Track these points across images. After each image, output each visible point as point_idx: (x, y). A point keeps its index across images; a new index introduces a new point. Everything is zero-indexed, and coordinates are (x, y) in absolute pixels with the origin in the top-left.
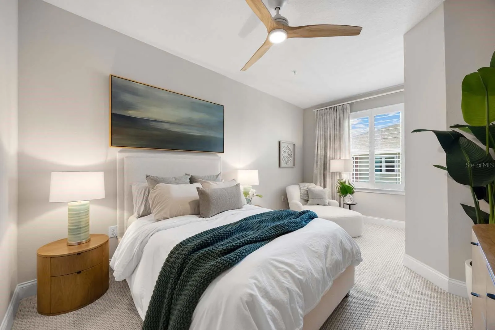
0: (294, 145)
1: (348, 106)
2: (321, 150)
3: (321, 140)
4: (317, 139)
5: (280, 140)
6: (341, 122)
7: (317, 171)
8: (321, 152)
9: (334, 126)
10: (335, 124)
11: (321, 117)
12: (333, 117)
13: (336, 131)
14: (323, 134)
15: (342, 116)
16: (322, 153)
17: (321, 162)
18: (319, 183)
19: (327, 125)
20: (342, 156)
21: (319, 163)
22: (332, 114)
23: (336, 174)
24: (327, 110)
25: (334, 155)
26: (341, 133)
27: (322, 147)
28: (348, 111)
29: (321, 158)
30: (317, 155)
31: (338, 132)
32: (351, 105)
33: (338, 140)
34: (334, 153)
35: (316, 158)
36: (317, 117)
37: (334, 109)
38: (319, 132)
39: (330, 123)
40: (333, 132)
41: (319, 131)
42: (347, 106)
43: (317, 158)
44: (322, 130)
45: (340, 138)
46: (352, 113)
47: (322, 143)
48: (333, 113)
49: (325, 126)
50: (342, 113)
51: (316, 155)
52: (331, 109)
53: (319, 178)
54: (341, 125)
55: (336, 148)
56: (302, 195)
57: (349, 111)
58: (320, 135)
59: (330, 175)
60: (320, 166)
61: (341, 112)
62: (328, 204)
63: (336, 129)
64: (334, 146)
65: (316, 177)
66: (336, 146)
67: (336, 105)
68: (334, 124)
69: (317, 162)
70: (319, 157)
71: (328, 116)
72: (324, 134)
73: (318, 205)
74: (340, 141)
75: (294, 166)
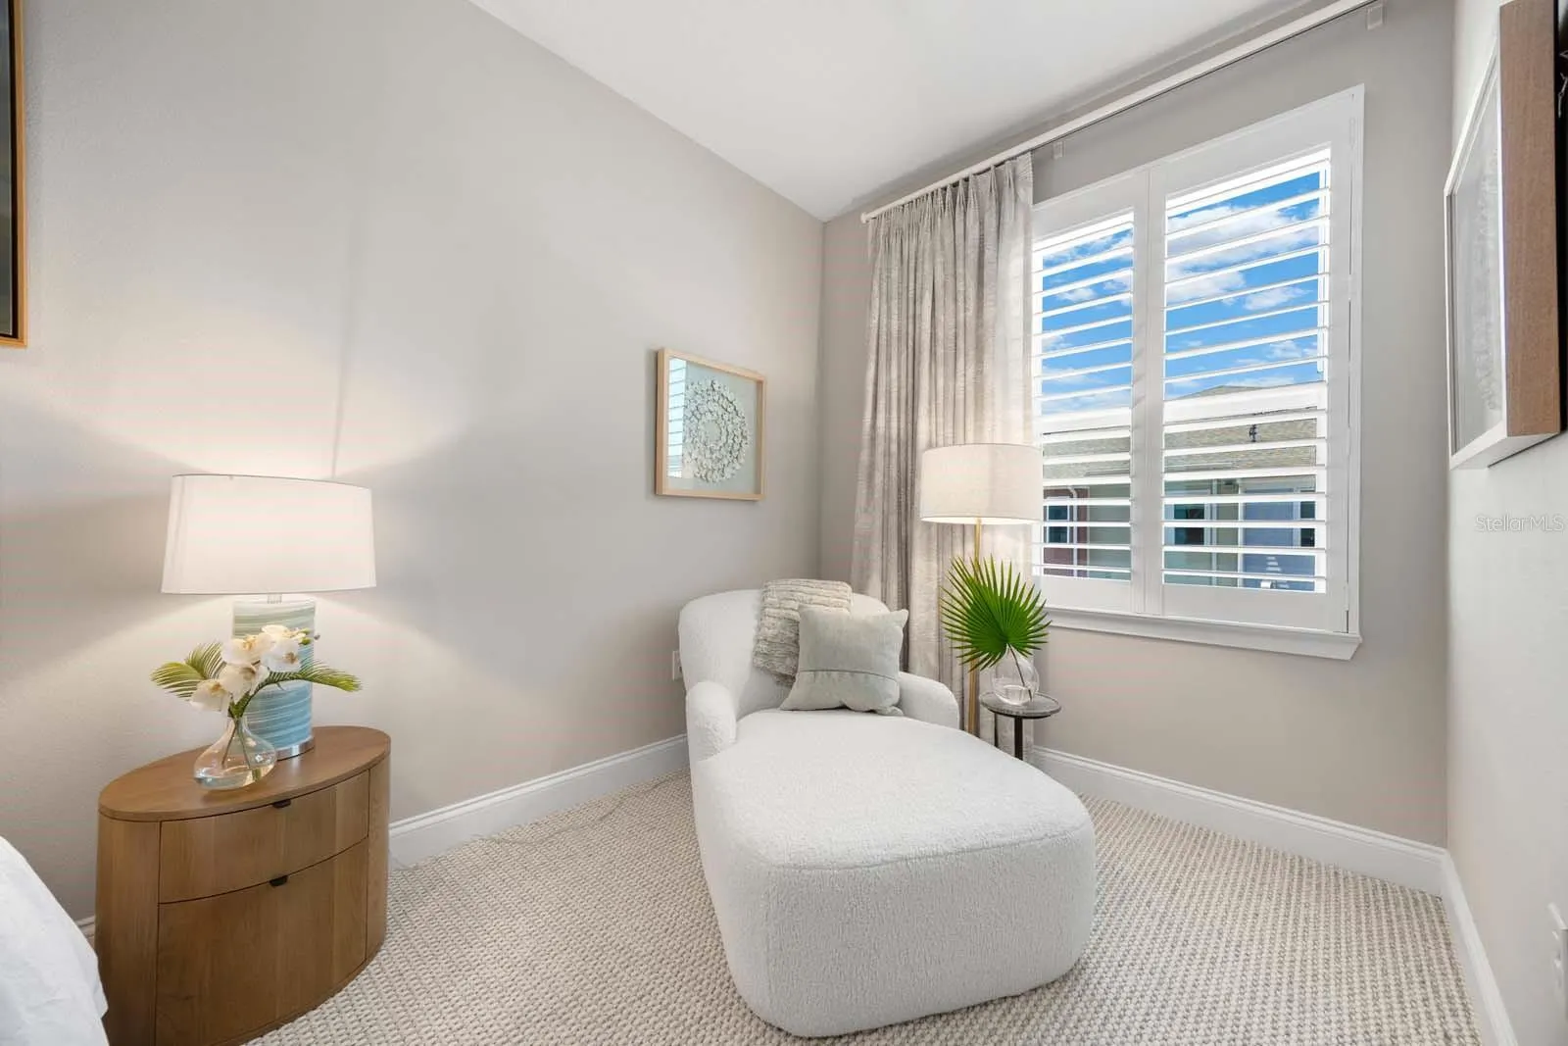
0: (760, 384)
1: (1025, 168)
2: (888, 410)
3: (889, 360)
4: (873, 357)
5: (655, 348)
6: (989, 254)
7: (869, 520)
8: (889, 423)
9: (950, 280)
10: (960, 270)
11: (895, 243)
12: (948, 240)
13: (961, 304)
14: (899, 331)
15: (991, 221)
16: (894, 424)
17: (887, 475)
18: (875, 582)
19: (919, 281)
21: (879, 478)
22: (943, 223)
23: (958, 533)
24: (921, 206)
26: (989, 312)
27: (894, 396)
28: (1021, 192)
29: (888, 454)
30: (873, 439)
31: (971, 313)
32: (1041, 158)
33: (972, 353)
35: (865, 456)
36: (876, 251)
38: (884, 321)
39: (935, 269)
40: (945, 319)
41: (883, 316)
42: (1020, 168)
43: (872, 454)
44: (895, 311)
45: (980, 349)
46: (1044, 205)
47: (894, 376)
48: (948, 217)
49: (912, 284)
50: (994, 210)
51: (866, 438)
52: (940, 198)
53: (879, 558)
54: (988, 271)
55: (960, 397)
56: (763, 647)
57: (1026, 193)
58: (889, 334)
59: (929, 538)
60: (886, 493)
61: (990, 205)
62: (898, 705)
63: (961, 298)
64: (951, 384)
65: (867, 551)
66: (960, 384)
67: (965, 173)
68: (950, 271)
69: (871, 477)
70: (880, 449)
71: (925, 234)
72: (904, 331)
73: (843, 708)
74: (979, 361)
75: (758, 491)
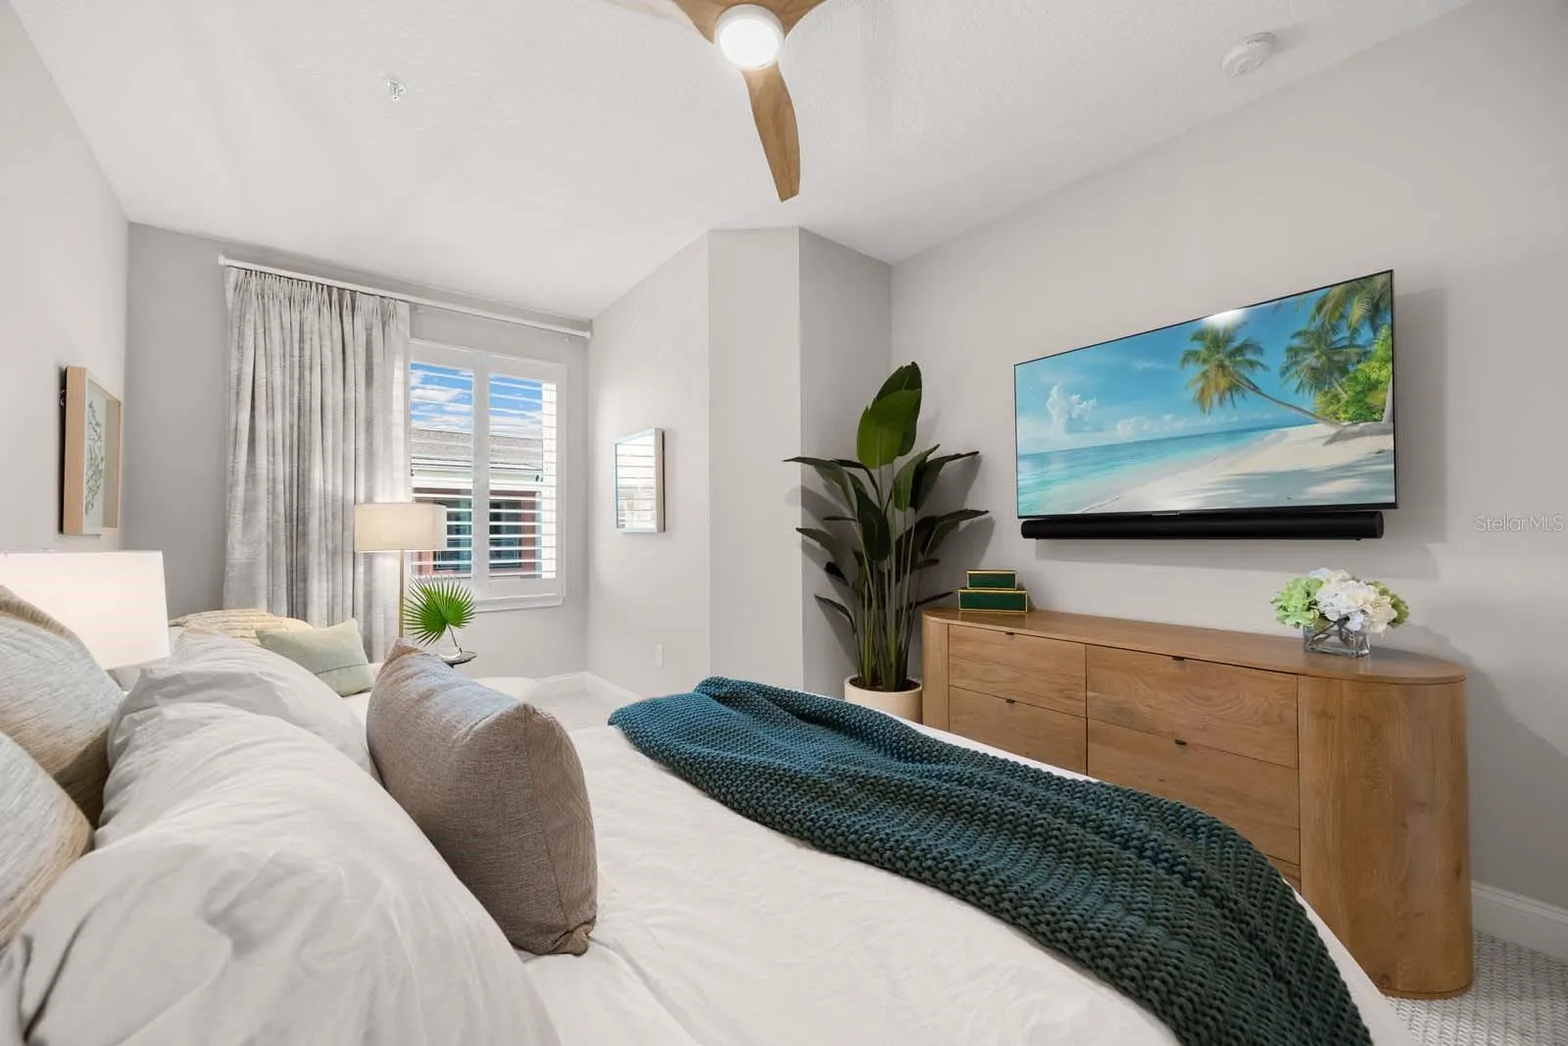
0: (116, 405)
1: (404, 312)
2: (273, 454)
3: (271, 409)
4: (249, 401)
6: (377, 359)
8: (273, 464)
9: (340, 363)
10: (351, 361)
11: (273, 307)
12: (336, 328)
13: (352, 386)
14: (284, 388)
15: (377, 335)
16: (280, 467)
17: (272, 508)
19: (307, 353)
20: (379, 488)
21: (262, 514)
22: (330, 314)
24: (304, 288)
25: (340, 481)
26: (379, 401)
27: (280, 441)
28: (402, 326)
29: (271, 493)
31: (362, 396)
32: (415, 310)
33: (362, 425)
34: (340, 475)
37: (342, 302)
39: (323, 348)
40: (334, 392)
42: (399, 310)
43: (249, 490)
44: (277, 368)
47: (278, 425)
48: (336, 310)
49: (296, 352)
50: (380, 328)
52: (326, 292)
53: (267, 584)
54: (377, 372)
55: (352, 456)
57: (406, 328)
58: (269, 385)
59: (322, 563)
60: (272, 527)
61: (376, 322)
63: (352, 381)
64: (339, 445)
65: (248, 578)
67: (351, 286)
68: (339, 356)
70: (263, 487)
71: (312, 315)
72: (288, 389)
74: (369, 433)
75: (112, 523)
